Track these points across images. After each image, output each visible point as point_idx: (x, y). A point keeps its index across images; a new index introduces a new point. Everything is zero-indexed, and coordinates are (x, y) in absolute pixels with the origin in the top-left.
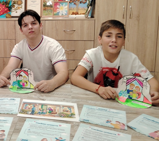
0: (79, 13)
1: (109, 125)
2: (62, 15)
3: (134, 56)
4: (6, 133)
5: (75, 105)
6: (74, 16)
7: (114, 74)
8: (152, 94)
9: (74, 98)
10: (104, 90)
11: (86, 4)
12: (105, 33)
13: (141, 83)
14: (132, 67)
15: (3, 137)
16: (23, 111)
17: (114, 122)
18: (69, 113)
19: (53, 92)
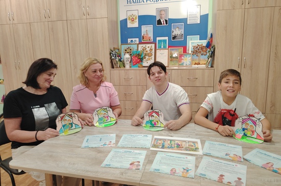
0: (201, 63)
1: (227, 157)
2: (186, 65)
3: (248, 100)
4: (141, 164)
5: (199, 141)
6: (196, 66)
7: (231, 115)
8: (264, 131)
9: (197, 135)
10: (223, 129)
11: (207, 56)
12: (224, 80)
13: (255, 123)
14: (247, 109)
15: (139, 167)
16: (154, 146)
17: (232, 155)
18: (194, 148)
19: (180, 130)
